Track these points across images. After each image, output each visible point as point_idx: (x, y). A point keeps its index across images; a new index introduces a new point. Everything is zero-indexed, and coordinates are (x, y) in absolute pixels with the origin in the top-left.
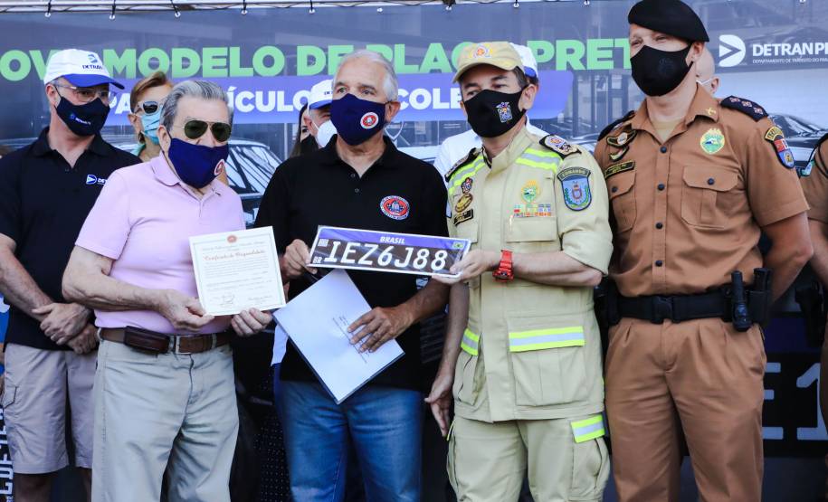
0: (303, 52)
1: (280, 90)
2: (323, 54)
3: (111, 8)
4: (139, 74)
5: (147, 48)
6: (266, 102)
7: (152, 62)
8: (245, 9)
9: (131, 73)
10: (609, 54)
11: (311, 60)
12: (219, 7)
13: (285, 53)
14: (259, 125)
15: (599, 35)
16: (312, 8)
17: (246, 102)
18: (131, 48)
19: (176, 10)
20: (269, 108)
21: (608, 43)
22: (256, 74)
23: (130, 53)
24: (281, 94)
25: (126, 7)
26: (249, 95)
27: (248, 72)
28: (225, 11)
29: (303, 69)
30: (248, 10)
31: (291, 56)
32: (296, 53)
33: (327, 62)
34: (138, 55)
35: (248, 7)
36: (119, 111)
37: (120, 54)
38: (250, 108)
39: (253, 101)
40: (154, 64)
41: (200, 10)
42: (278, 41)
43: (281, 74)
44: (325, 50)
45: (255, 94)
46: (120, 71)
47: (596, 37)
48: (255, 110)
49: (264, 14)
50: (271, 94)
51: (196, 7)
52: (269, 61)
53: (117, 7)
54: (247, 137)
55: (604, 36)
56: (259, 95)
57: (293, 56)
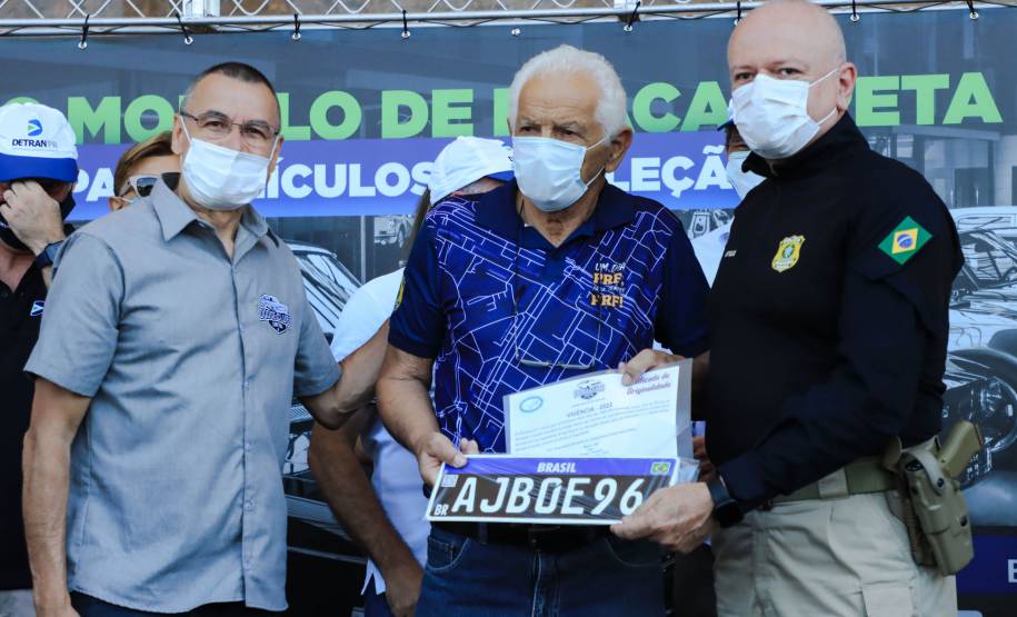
0: (391, 101)
1: (354, 163)
2: (423, 103)
3: (80, 30)
4: (125, 137)
5: (139, 94)
6: (330, 181)
7: (148, 117)
8: (297, 31)
9: (113, 135)
10: (892, 101)
11: (404, 113)
12: (255, 28)
13: (362, 102)
14: (320, 218)
15: (876, 71)
16: (406, 29)
17: (298, 181)
18: (113, 95)
19: (186, 34)
20: (337, 191)
21: (891, 82)
22: (315, 136)
23: (111, 104)
24: (356, 169)
25: (106, 29)
26: (304, 171)
27: (302, 133)
28: (267, 34)
29: (391, 128)
30: (303, 32)
31: (370, 108)
32: (380, 102)
33: (430, 118)
34: (124, 107)
35: (302, 27)
36: (92, 197)
37: (94, 105)
38: (305, 191)
39: (310, 181)
40: (149, 121)
41: (224, 32)
42: (349, 83)
43: (356, 136)
44: (428, 97)
45: (313, 169)
46: (94, 132)
47: (870, 74)
48: (314, 196)
49: (329, 38)
50: (340, 169)
51: (220, 28)
52: (335, 116)
53: (91, 29)
54: (300, 239)
55: (883, 73)
56: (320, 170)
57: (377, 107)
